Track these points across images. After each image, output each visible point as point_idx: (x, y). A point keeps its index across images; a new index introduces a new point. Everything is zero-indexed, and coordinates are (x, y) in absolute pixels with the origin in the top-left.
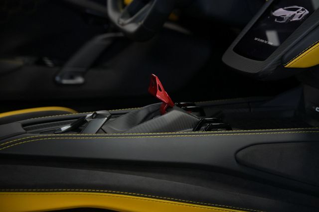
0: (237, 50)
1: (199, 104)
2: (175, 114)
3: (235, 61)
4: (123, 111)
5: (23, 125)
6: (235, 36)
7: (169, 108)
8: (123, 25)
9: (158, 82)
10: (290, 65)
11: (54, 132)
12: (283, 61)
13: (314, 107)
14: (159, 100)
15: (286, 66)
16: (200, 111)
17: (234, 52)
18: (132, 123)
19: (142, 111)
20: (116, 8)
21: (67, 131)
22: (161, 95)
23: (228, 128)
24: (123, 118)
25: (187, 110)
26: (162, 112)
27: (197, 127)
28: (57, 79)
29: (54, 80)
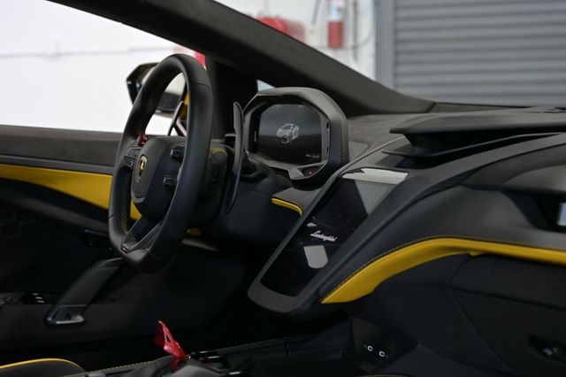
0: (264, 282)
7: (182, 363)
8: (127, 252)
9: (166, 330)
10: (326, 300)
12: (319, 296)
13: (365, 346)
14: (166, 353)
15: (323, 302)
17: (261, 285)
20: (119, 230)
26: (173, 368)
28: (50, 319)
29: (45, 320)
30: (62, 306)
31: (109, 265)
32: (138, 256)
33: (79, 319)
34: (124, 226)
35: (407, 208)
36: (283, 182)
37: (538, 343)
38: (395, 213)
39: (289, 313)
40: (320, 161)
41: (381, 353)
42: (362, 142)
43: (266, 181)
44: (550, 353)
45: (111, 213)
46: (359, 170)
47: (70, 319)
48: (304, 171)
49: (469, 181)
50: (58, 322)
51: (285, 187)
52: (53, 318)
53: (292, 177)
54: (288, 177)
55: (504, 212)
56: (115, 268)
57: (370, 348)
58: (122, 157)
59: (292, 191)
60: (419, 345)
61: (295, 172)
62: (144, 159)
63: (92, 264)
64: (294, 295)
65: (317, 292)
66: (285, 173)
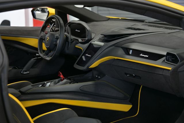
0: (77, 64)
1: (69, 77)
2: (65, 80)
3: (76, 66)
4: (53, 80)
5: (32, 86)
6: (77, 59)
7: (64, 79)
8: (45, 58)
9: (61, 73)
10: (90, 67)
11: (38, 87)
12: (88, 67)
16: (70, 79)
18: (55, 83)
19: (57, 80)
21: (41, 86)
22: (62, 76)
23: (78, 83)
24: (53, 82)
25: (67, 79)
26: (62, 80)
27: (70, 83)
28: (22, 72)
29: (21, 73)
30: (24, 69)
31: (34, 60)
32: (48, 59)
33: (28, 72)
34: (42, 52)
35: (104, 50)
36: (78, 42)
37: (126, 74)
38: (102, 51)
39: (83, 70)
40: (86, 38)
41: (99, 77)
42: (94, 33)
43: (74, 42)
44: (128, 75)
45: (38, 49)
46: (94, 42)
47: (26, 72)
48: (82, 40)
49: (116, 45)
50: (24, 73)
51: (78, 43)
52: (23, 72)
53: (79, 41)
54: (78, 41)
55: (121, 51)
56: (35, 60)
57: (97, 76)
58: (40, 36)
59: (79, 44)
60: (106, 75)
61: (80, 40)
62: (48, 38)
63: (30, 59)
64: (84, 66)
65: (88, 66)
66: (78, 40)
